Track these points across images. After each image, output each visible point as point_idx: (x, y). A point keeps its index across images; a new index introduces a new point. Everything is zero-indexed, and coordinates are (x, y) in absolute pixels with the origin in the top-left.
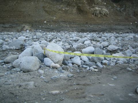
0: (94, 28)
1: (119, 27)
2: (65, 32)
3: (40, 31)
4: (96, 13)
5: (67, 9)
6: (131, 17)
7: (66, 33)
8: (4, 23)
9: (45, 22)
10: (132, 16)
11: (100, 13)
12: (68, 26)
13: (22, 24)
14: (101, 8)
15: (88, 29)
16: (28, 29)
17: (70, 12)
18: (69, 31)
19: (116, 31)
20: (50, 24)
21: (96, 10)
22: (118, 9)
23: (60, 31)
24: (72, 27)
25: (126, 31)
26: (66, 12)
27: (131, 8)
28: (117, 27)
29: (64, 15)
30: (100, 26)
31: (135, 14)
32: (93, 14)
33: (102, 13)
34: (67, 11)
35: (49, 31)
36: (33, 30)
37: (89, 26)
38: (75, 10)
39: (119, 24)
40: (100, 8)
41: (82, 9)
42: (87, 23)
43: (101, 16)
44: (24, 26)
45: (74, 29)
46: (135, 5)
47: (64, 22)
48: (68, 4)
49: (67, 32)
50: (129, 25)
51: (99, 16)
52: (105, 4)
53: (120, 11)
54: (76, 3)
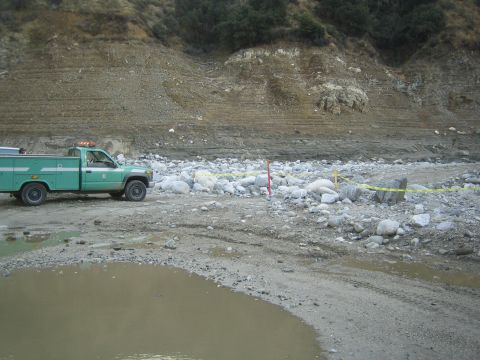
0: (319, 146)
1: (397, 142)
2: (232, 160)
3: (157, 156)
4: (326, 100)
5: (237, 88)
6: (437, 113)
7: (233, 163)
8: (49, 135)
9: (172, 130)
10: (440, 108)
11: (340, 101)
12: (241, 141)
13: (104, 136)
14: (345, 85)
15: (300, 152)
16: (122, 151)
17: (248, 99)
18: (242, 157)
19: (387, 156)
20: (185, 138)
21: (328, 93)
22: (400, 86)
23: (215, 158)
24: (253, 146)
25: (421, 156)
26: (234, 97)
27: (440, 82)
28: (391, 143)
29: (229, 108)
30: (337, 141)
31: (452, 103)
32: (318, 105)
33: (346, 102)
34: (239, 94)
35: (182, 159)
36: (136, 154)
37: (305, 143)
38: (261, 93)
39: (397, 136)
40: (338, 84)
41: (283, 89)
42: (298, 132)
43: (343, 111)
44: (110, 143)
45: (258, 150)
46: (452, 72)
47: (227, 129)
48: (241, 74)
49: (235, 160)
50: (429, 138)
51: (337, 109)
52: (358, 70)
53: (406, 94)
54: (266, 72)
